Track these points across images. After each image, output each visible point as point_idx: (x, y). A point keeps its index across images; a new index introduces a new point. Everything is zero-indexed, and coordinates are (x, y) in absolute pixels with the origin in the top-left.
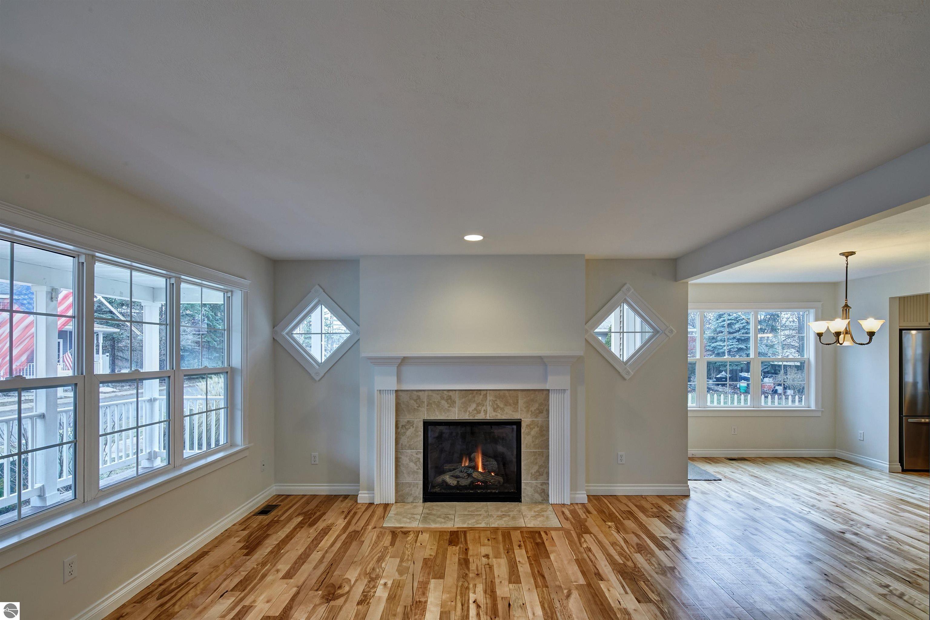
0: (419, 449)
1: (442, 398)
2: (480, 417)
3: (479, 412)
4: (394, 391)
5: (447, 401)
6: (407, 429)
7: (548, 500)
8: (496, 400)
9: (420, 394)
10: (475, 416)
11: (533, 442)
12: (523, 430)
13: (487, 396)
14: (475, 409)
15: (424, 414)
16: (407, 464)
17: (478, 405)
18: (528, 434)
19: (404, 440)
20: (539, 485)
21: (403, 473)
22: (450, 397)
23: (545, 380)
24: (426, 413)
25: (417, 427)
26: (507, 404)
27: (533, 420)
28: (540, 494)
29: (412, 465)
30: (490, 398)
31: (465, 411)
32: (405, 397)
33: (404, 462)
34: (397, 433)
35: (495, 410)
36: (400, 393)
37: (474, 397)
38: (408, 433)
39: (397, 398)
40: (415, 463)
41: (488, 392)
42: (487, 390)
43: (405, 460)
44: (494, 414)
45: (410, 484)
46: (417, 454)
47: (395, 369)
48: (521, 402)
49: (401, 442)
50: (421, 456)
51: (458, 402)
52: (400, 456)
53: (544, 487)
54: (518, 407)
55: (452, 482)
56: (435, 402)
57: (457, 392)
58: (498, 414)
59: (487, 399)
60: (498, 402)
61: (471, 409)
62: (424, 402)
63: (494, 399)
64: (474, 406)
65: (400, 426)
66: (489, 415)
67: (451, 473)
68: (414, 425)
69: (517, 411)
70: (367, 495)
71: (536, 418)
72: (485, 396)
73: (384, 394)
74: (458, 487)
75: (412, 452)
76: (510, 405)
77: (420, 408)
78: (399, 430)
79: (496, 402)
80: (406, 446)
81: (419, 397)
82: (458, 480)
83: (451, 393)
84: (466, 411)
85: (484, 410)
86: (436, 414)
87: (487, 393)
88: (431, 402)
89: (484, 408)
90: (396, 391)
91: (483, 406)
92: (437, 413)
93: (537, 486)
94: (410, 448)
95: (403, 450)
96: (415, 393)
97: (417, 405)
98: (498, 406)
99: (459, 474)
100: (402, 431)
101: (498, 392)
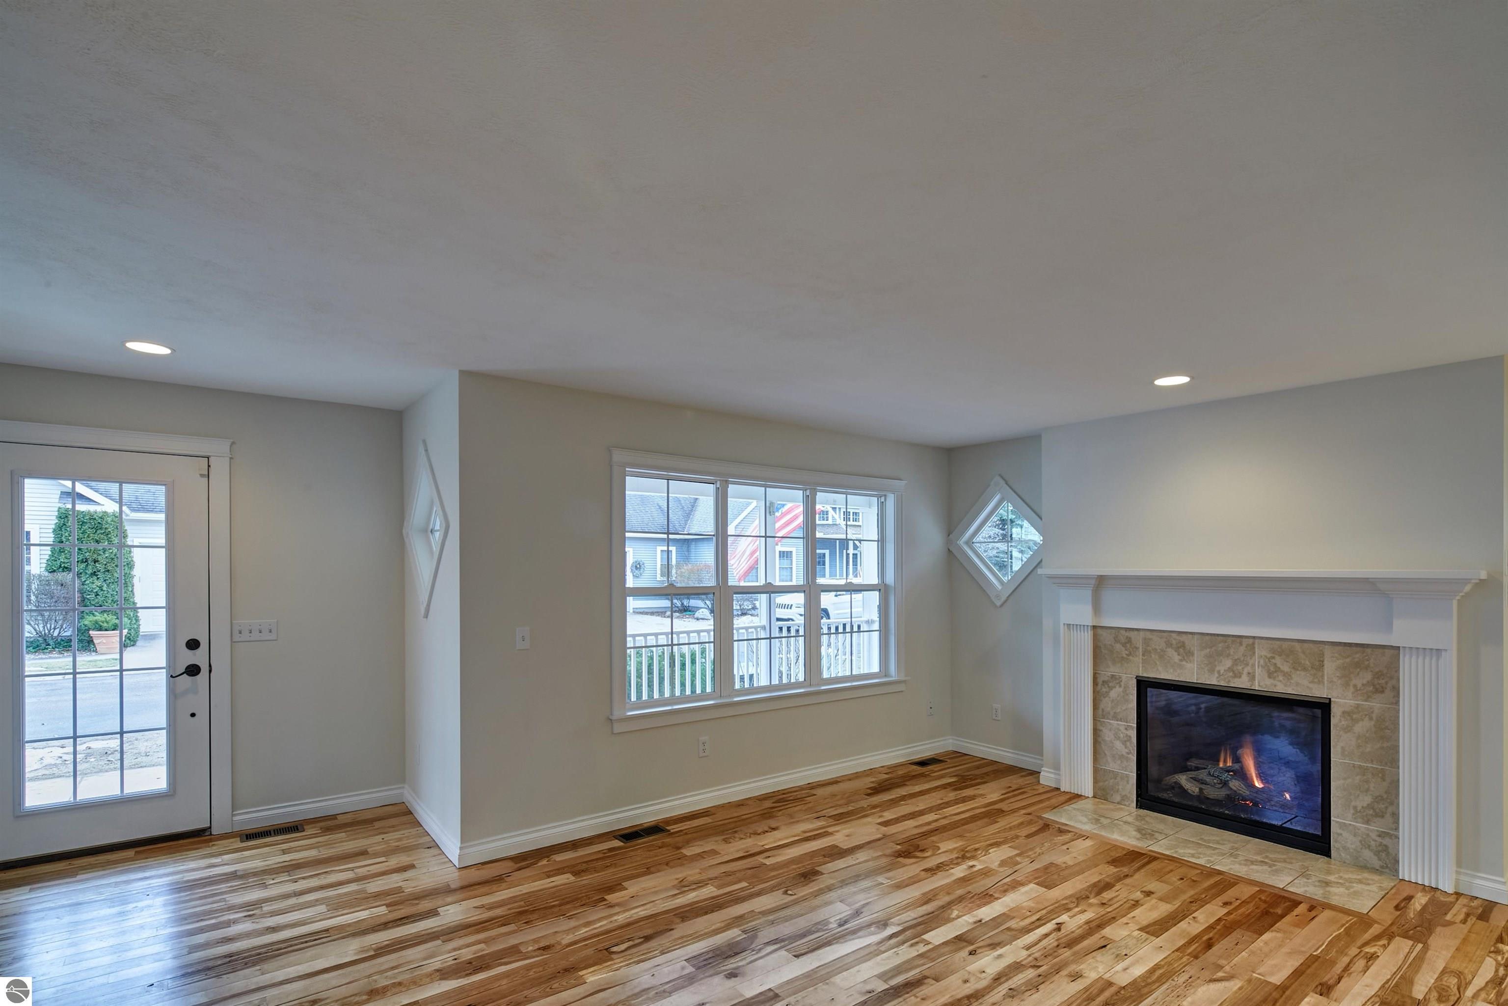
0: (1130, 723)
1: (1169, 644)
2: (1241, 683)
3: (1238, 675)
4: (1089, 627)
5: (1177, 649)
6: (1111, 688)
7: (1397, 871)
8: (1273, 658)
9: (1132, 635)
10: (1229, 681)
11: (1359, 746)
12: (1334, 721)
13: (1254, 648)
14: (1230, 669)
15: (1138, 667)
16: (1111, 742)
17: (1236, 662)
18: (1348, 729)
19: (1106, 704)
20: (1373, 835)
21: (1105, 754)
22: (1183, 645)
23: (1388, 626)
24: (1141, 665)
25: (1126, 687)
26: (1297, 666)
27: (1357, 704)
28: (1377, 853)
29: (1118, 745)
30: (1261, 651)
31: (1211, 671)
32: (1107, 638)
33: (1107, 739)
34: (1095, 692)
35: (1270, 675)
36: (1100, 631)
37: (1228, 647)
38: (1113, 694)
39: (1096, 639)
40: (1124, 743)
41: (1257, 641)
42: (1254, 637)
43: (1107, 735)
44: (1269, 682)
45: (1115, 775)
46: (1126, 729)
47: (1088, 593)
48: (1330, 667)
49: (1102, 706)
50: (1133, 734)
51: (1199, 655)
52: (1101, 728)
53: (1387, 841)
54: (1323, 676)
55: (1192, 788)
56: (1156, 649)
57: (1196, 637)
58: (1279, 684)
59: (1254, 653)
60: (1278, 661)
61: (1222, 668)
62: (1137, 648)
63: (1269, 655)
64: (1228, 663)
65: (1100, 681)
66: (1259, 683)
67: (1193, 774)
68: (1122, 684)
69: (1321, 682)
70: (1052, 776)
71: (1366, 701)
72: (1252, 648)
73: (1075, 632)
75: (1118, 724)
76: (1305, 669)
77: (1131, 657)
78: (1099, 687)
79: (1273, 661)
80: (1109, 713)
81: (1129, 640)
82: (1203, 786)
83: (1183, 638)
84: (1214, 671)
85: (1249, 673)
86: (1158, 670)
87: (1253, 644)
88: (1149, 648)
89: (1248, 669)
90: (1094, 627)
91: (1247, 665)
92: (1160, 669)
93: (1368, 835)
94: (1115, 717)
95: (1104, 718)
96: (1123, 632)
97: (1127, 653)
98: (1278, 670)
99: (1205, 778)
100: (1104, 690)
101: (1278, 643)
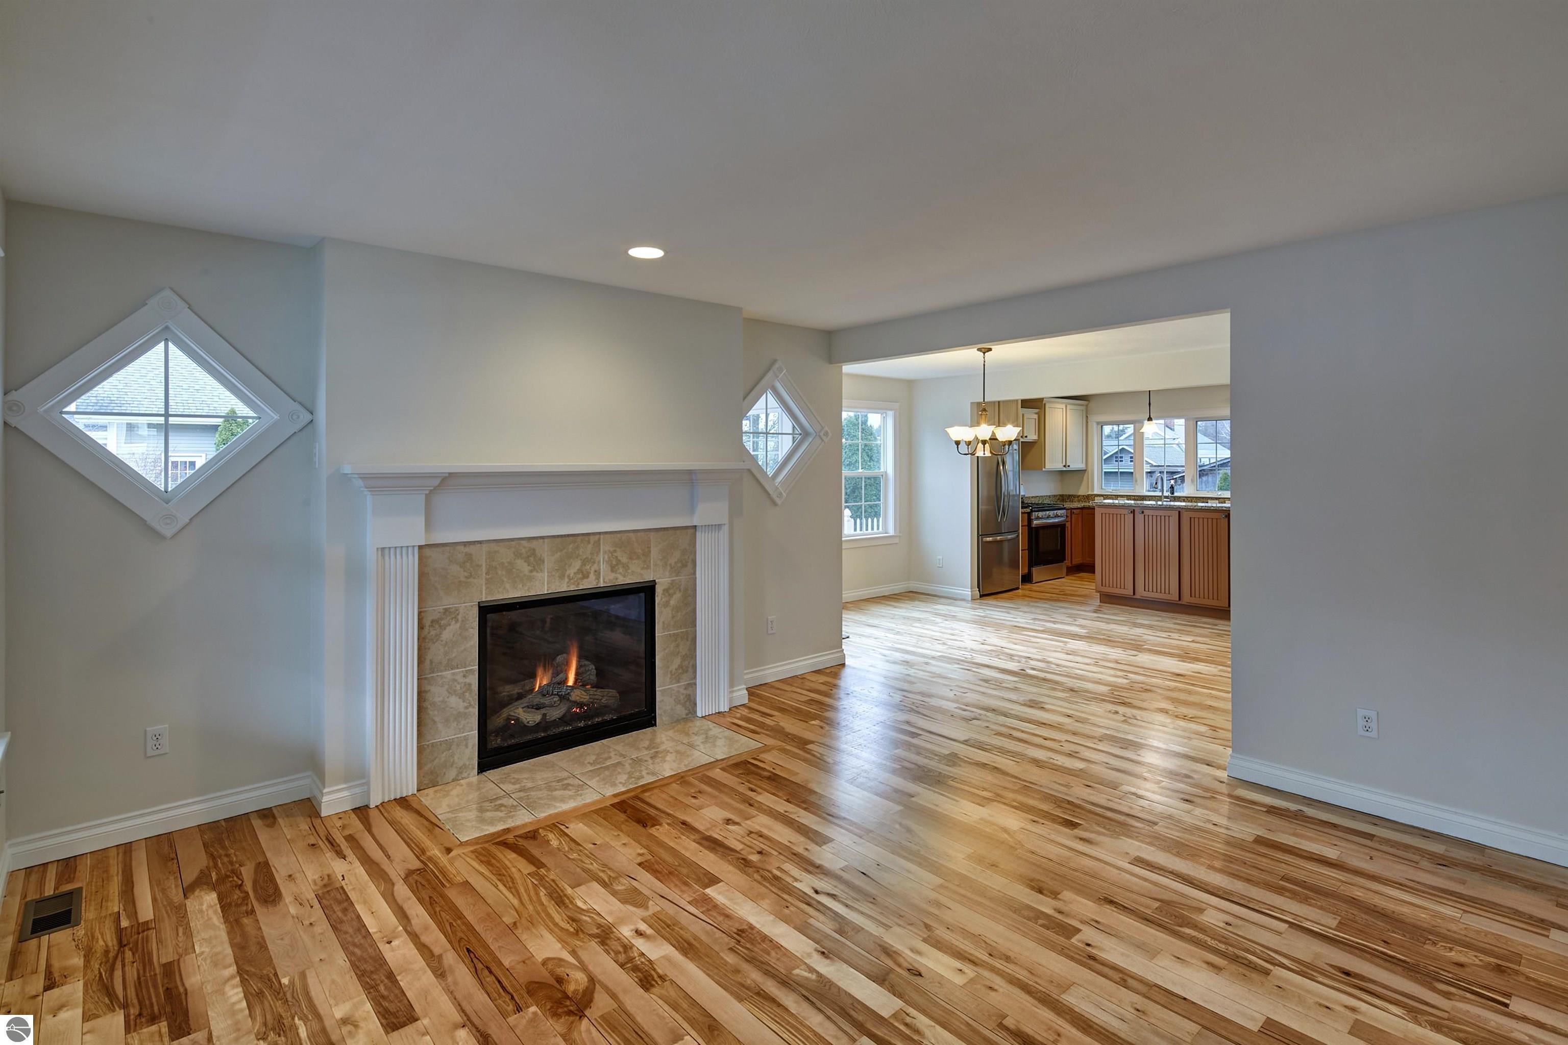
0: (468, 667)
1: (518, 555)
2: (589, 584)
3: (586, 576)
4: (416, 549)
5: (527, 560)
6: (443, 628)
7: (695, 712)
8: (615, 551)
9: (471, 549)
10: (578, 584)
11: (673, 617)
12: (657, 600)
13: (600, 544)
14: (580, 571)
15: (481, 591)
16: (443, 702)
17: (585, 562)
18: (666, 604)
19: (436, 652)
20: (682, 690)
21: (435, 722)
22: (533, 552)
23: (692, 510)
24: (484, 588)
25: (464, 621)
26: (633, 556)
27: (673, 581)
28: (684, 705)
29: (454, 701)
30: (605, 547)
31: (562, 577)
32: (438, 559)
33: (437, 699)
34: (421, 639)
35: (613, 569)
36: (427, 552)
37: (577, 548)
38: (446, 635)
39: (422, 561)
40: (462, 696)
41: (602, 536)
42: (600, 533)
43: (437, 693)
44: (612, 576)
45: (449, 744)
46: (464, 676)
47: (422, 499)
48: (655, 553)
49: (429, 657)
50: (474, 680)
51: (549, 561)
52: (428, 688)
53: (689, 691)
54: (650, 561)
55: (531, 718)
56: (502, 564)
57: (546, 540)
58: (619, 576)
59: (600, 549)
60: (619, 554)
61: (571, 571)
62: (480, 566)
63: (611, 550)
64: (577, 565)
65: (427, 622)
66: (604, 579)
68: (460, 617)
69: (648, 567)
70: (346, 793)
71: (677, 576)
72: (597, 544)
73: (398, 557)
74: (543, 725)
75: (453, 674)
76: (638, 558)
77: (471, 580)
78: (426, 630)
79: (615, 554)
80: (441, 663)
81: (469, 557)
83: (534, 544)
84: (564, 576)
85: (595, 571)
86: (505, 588)
87: (599, 540)
88: (494, 564)
89: (595, 567)
90: (420, 547)
91: (594, 563)
92: (508, 586)
93: (679, 692)
94: (450, 666)
95: (433, 672)
96: (461, 548)
97: (466, 574)
98: (618, 562)
99: (542, 701)
100: (433, 633)
101: (619, 535)
